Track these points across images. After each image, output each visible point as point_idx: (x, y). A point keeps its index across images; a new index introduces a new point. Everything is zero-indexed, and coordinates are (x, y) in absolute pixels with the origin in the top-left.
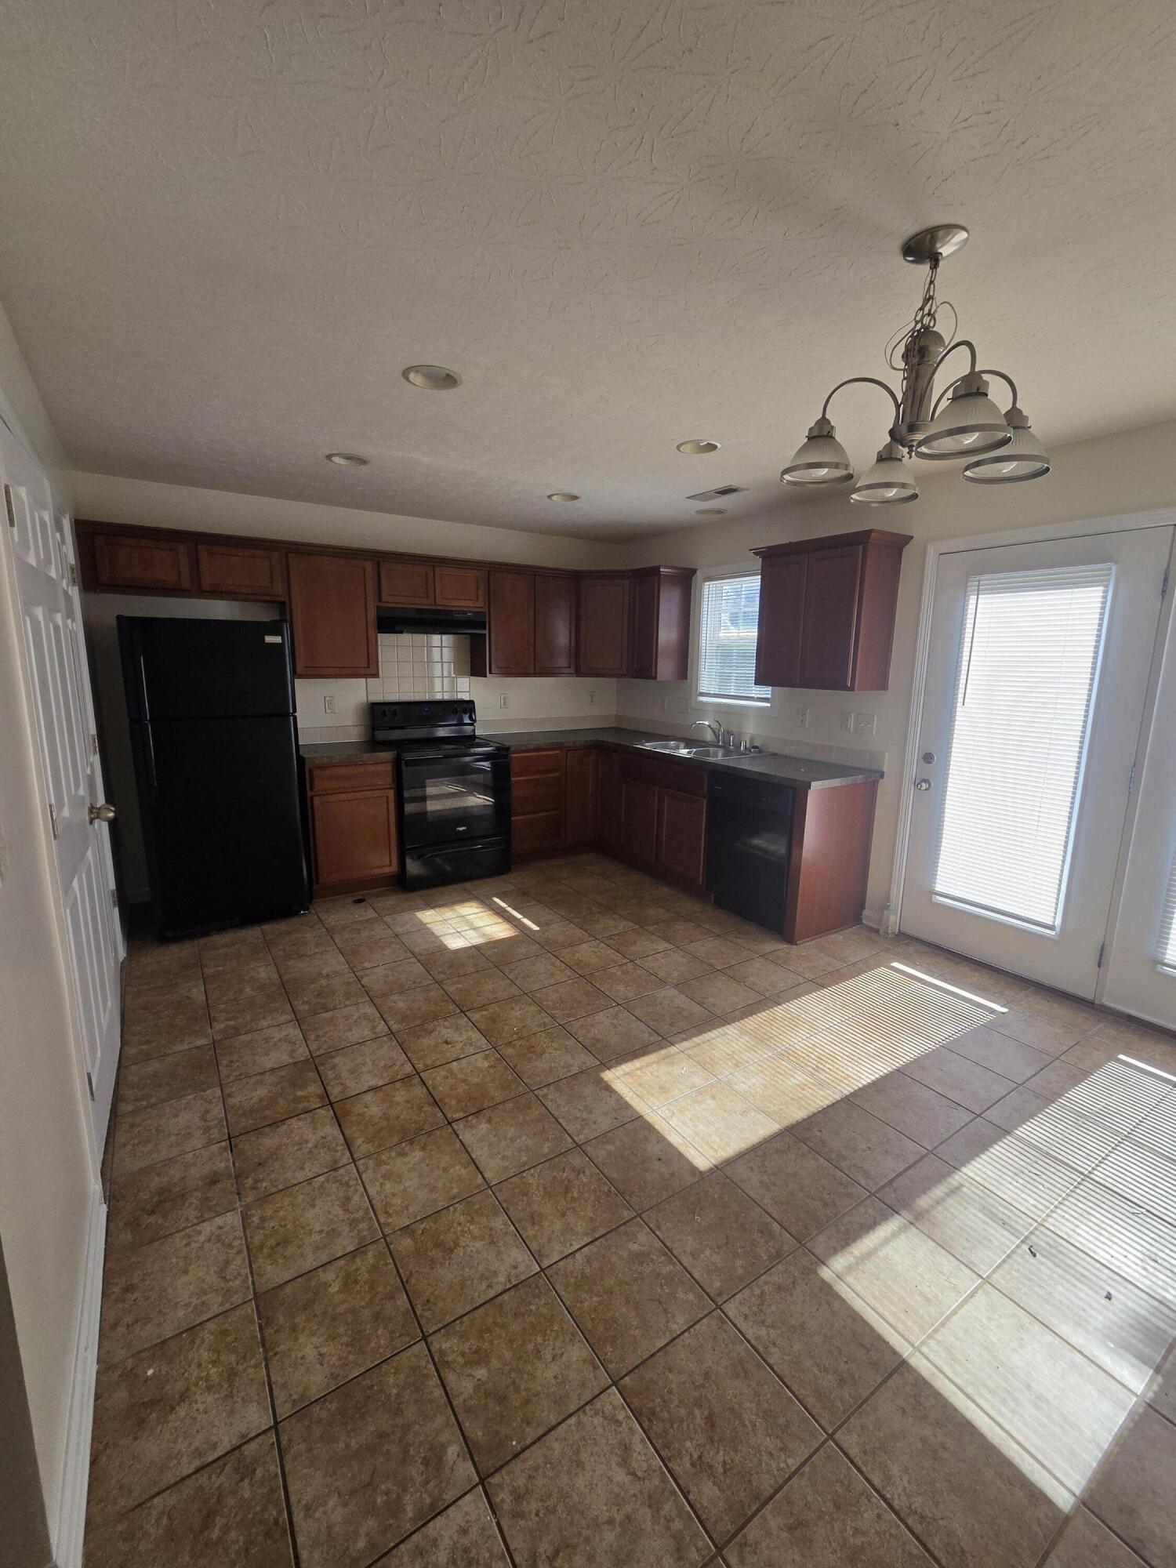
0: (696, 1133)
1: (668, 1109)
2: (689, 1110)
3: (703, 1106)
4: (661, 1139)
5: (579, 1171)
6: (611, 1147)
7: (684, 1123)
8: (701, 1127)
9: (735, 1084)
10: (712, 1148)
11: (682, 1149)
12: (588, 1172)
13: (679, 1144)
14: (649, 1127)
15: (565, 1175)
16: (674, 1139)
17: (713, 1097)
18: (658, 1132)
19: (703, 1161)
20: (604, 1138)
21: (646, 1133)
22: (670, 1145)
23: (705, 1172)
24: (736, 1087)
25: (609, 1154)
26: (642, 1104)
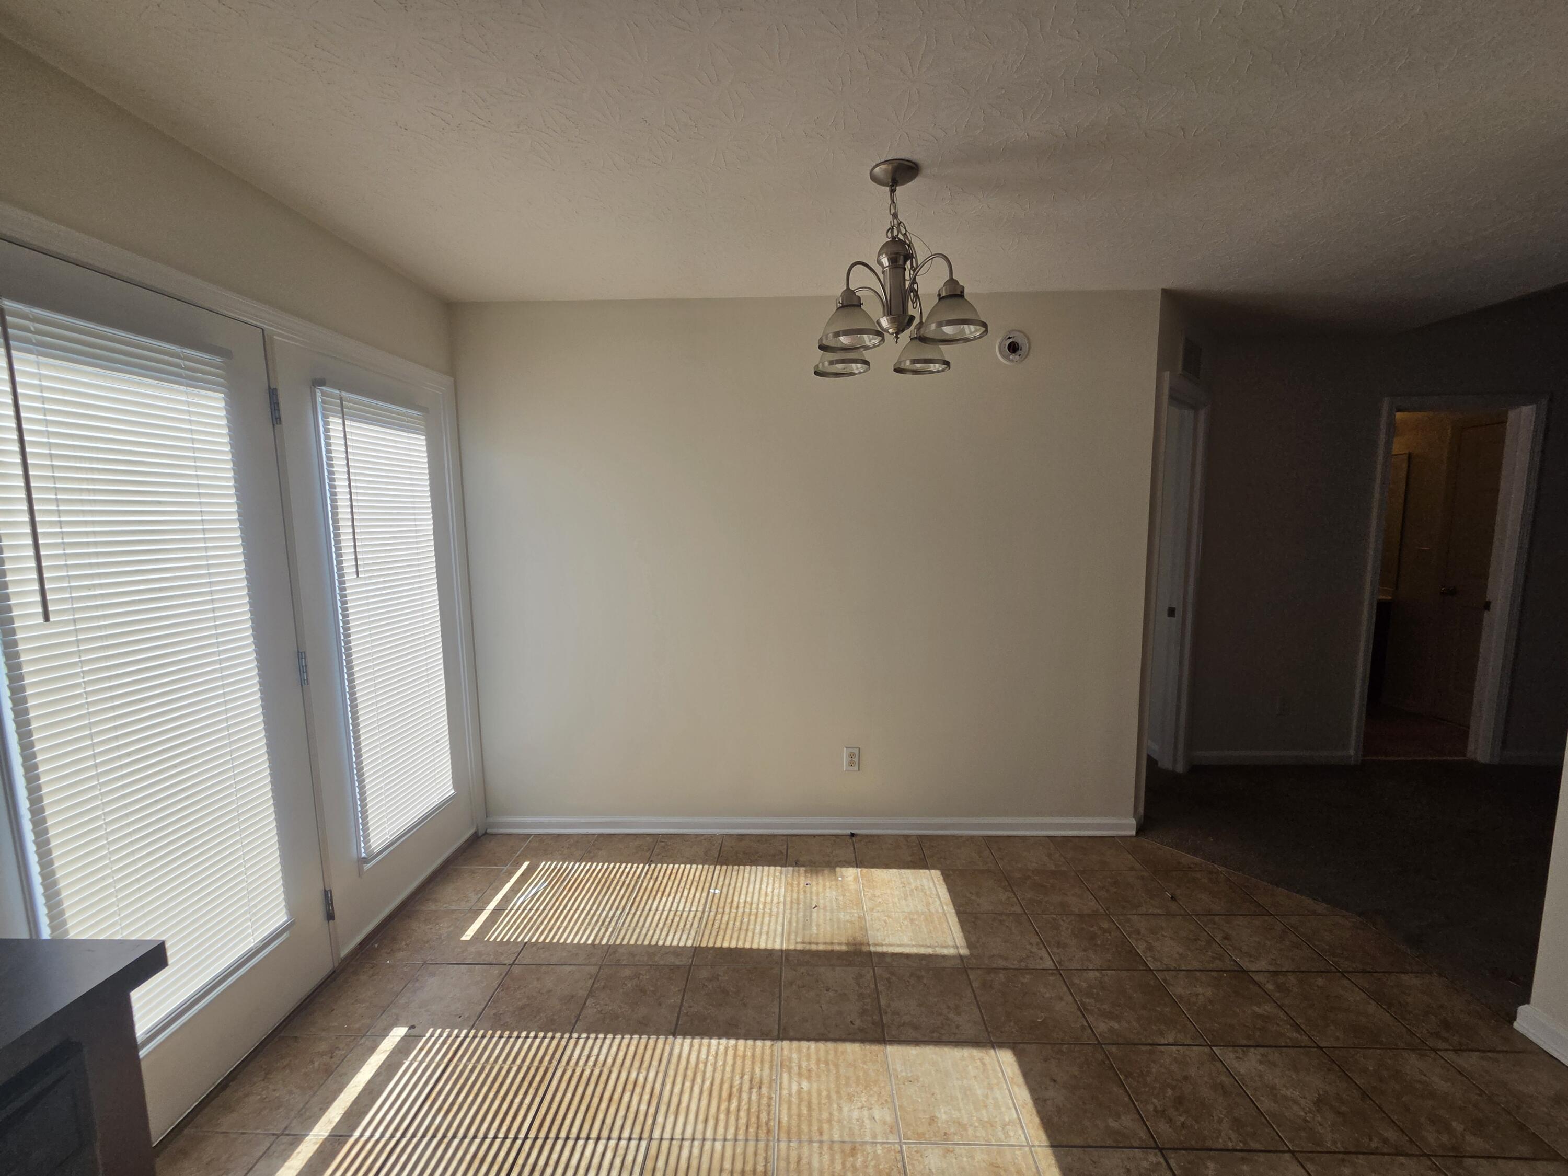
0: (990, 1087)
1: (1007, 1136)
2: (980, 1120)
3: (956, 1115)
4: (1039, 1102)
5: (1160, 1113)
6: (1113, 1124)
7: (997, 1106)
8: (979, 1092)
9: (885, 1123)
10: (984, 1064)
11: (1020, 1080)
12: (1151, 1108)
13: (1018, 1086)
14: (1048, 1124)
15: (1182, 1119)
16: (1023, 1095)
17: (933, 1120)
18: (1039, 1112)
19: (1006, 1059)
20: (1119, 1142)
21: (1055, 1119)
22: (1032, 1090)
23: (1009, 1048)
24: (888, 1119)
25: (1118, 1116)
26: (1043, 1165)
